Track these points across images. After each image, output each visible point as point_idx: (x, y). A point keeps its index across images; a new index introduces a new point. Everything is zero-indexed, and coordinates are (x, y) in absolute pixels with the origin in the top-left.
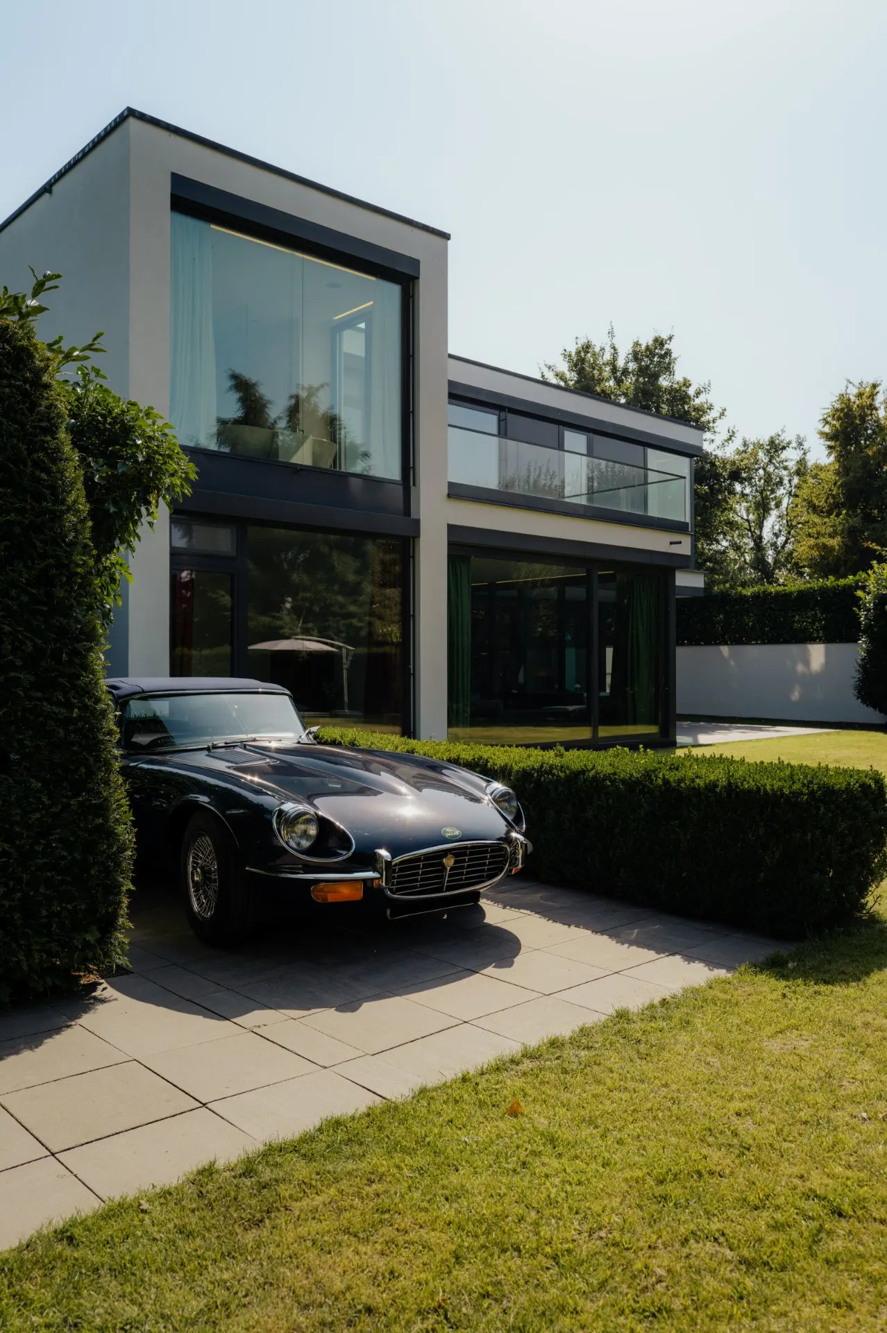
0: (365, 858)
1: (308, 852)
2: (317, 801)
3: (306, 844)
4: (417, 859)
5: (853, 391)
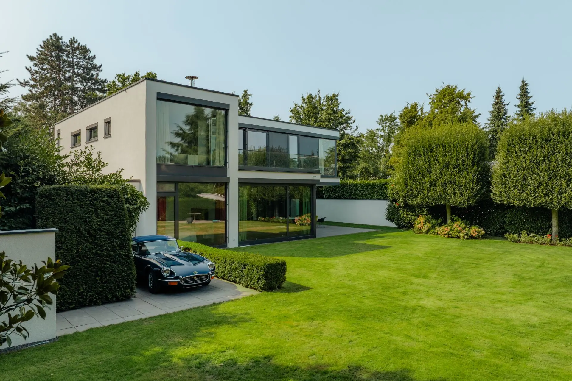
0: (178, 277)
1: (168, 276)
2: (171, 267)
3: (168, 275)
4: (189, 277)
5: (409, 106)
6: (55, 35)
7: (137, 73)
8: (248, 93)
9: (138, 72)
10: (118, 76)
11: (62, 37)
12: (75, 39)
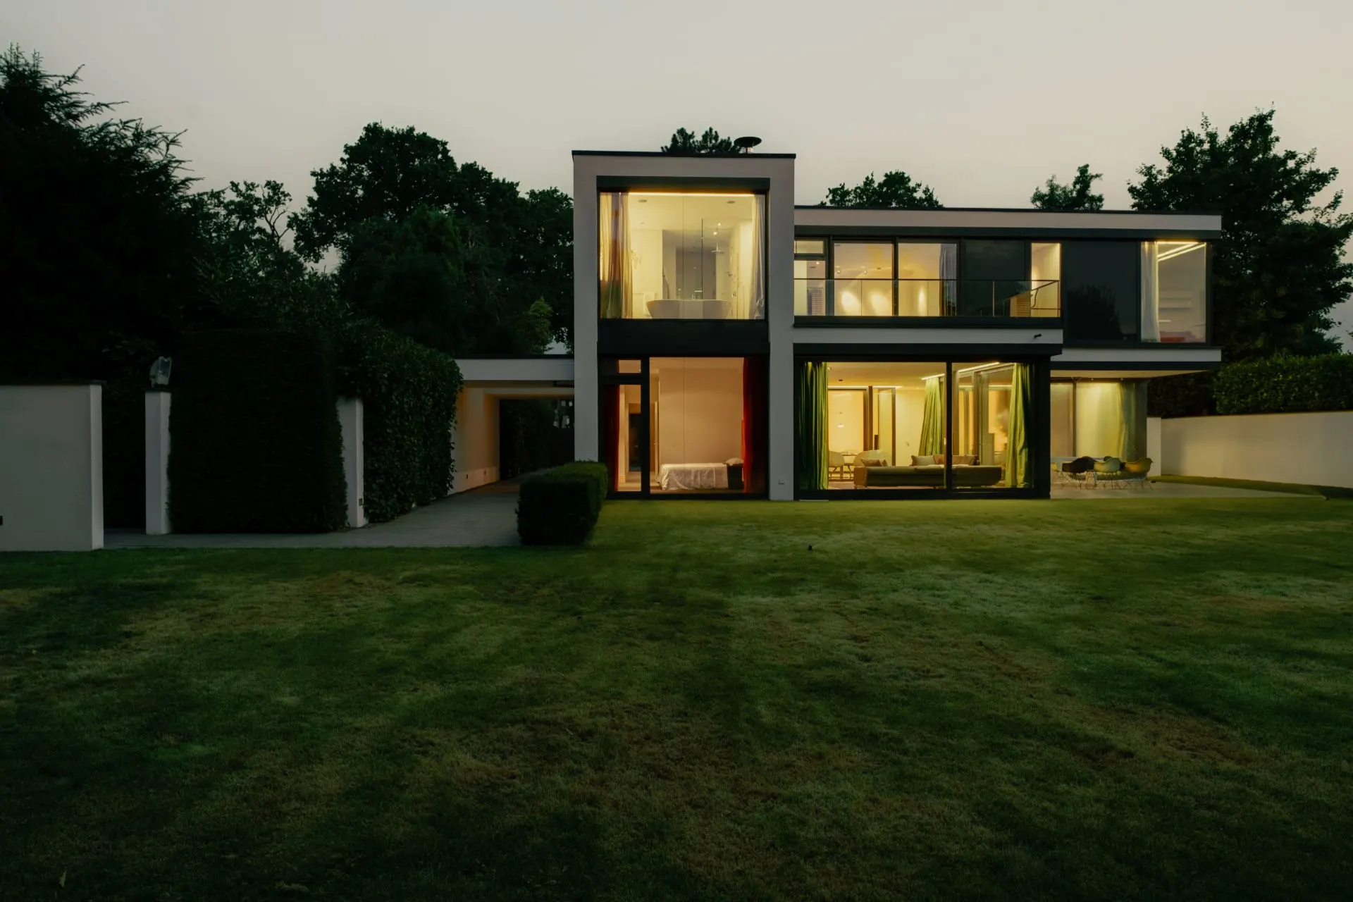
6: (682, 132)
7: (867, 178)
8: (1091, 171)
9: (870, 177)
10: (831, 191)
11: (693, 133)
12: (713, 131)
